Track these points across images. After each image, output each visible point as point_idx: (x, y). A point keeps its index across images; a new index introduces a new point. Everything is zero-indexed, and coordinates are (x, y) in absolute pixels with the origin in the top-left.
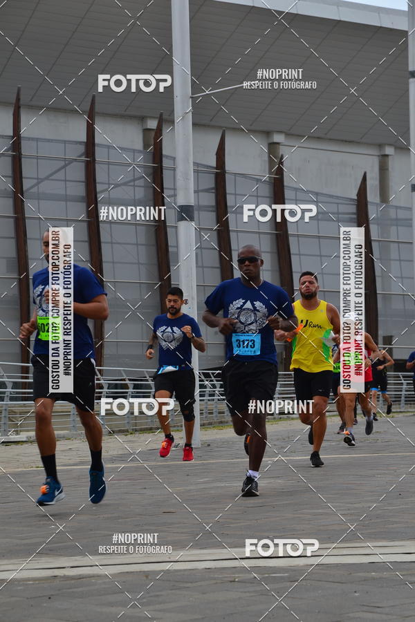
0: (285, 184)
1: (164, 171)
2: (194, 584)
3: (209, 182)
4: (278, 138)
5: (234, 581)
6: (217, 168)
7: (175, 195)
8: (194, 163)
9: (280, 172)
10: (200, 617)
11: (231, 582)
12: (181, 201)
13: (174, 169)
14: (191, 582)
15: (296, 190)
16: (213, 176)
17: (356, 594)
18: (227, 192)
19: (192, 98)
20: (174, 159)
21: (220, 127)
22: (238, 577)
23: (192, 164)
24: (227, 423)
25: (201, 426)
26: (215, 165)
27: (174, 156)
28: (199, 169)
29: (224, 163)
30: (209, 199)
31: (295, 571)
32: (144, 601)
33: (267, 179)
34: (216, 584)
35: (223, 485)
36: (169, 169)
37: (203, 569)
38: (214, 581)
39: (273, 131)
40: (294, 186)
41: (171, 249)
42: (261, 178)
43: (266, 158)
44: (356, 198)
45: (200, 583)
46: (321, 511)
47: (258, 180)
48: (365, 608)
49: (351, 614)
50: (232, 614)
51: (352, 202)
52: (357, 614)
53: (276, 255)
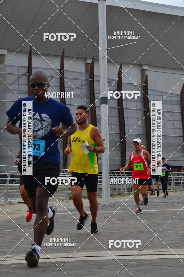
0: (148, 88)
1: (95, 82)
3: (115, 87)
4: (145, 67)
6: (118, 81)
7: (99, 93)
8: (108, 78)
9: (146, 82)
12: (102, 95)
13: (99, 81)
14: (106, 266)
15: (153, 90)
16: (116, 84)
17: (180, 272)
19: (107, 49)
20: (99, 77)
21: (119, 63)
23: (107, 79)
24: (122, 194)
25: (110, 195)
27: (99, 75)
28: (110, 81)
29: (121, 78)
31: (152, 261)
32: (85, 274)
33: (140, 86)
34: (117, 266)
35: (120, 222)
36: (97, 81)
37: (111, 260)
38: (116, 266)
39: (144, 64)
40: (153, 89)
41: (97, 117)
42: (138, 85)
43: (140, 76)
44: (180, 94)
45: (110, 266)
46: (164, 234)
47: (136, 86)
51: (178, 96)
53: (144, 120)
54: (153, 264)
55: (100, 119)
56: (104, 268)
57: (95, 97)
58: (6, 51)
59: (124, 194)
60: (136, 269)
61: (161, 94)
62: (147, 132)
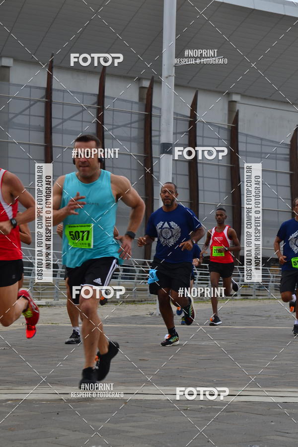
0: (239, 131)
1: (153, 118)
2: (159, 410)
3: (185, 127)
4: (235, 98)
5: (187, 410)
6: (190, 117)
7: (159, 136)
8: (174, 113)
9: (236, 121)
10: (161, 433)
11: (185, 410)
12: (163, 140)
13: (160, 117)
14: (156, 409)
15: (247, 135)
16: (187, 123)
17: (273, 423)
18: (197, 135)
19: (175, 66)
20: (160, 109)
21: (195, 88)
22: (190, 407)
23: (172, 113)
26: (189, 115)
27: (160, 107)
28: (177, 117)
30: (184, 140)
32: (123, 419)
33: (226, 127)
34: (174, 410)
35: (183, 343)
36: (156, 116)
37: (165, 400)
38: (173, 409)
39: (232, 93)
40: (246, 133)
41: (154, 174)
42: (222, 126)
43: (226, 112)
44: (290, 143)
45: (162, 410)
46: (252, 365)
47: (219, 127)
48: (278, 433)
49: (268, 437)
50: (184, 432)
51: (286, 147)
52: (272, 437)
53: (230, 183)
54: (233, 410)
56: (154, 412)
57: (153, 143)
58: (12, 60)
60: (203, 415)
61: (259, 142)
62: (233, 202)
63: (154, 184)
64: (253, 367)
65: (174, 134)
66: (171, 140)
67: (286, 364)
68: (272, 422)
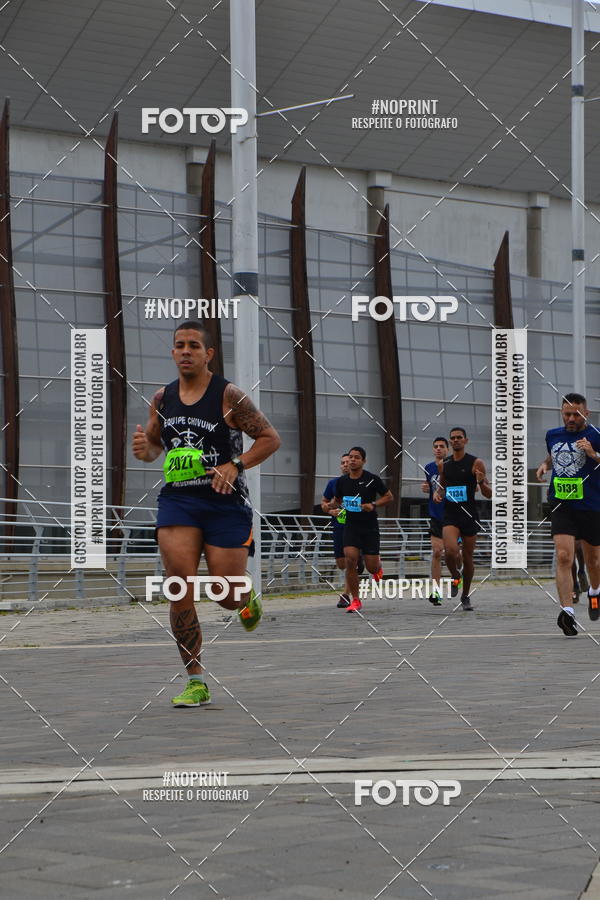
0: (391, 246)
1: (216, 224)
2: (246, 806)
3: (282, 242)
4: (381, 180)
5: (303, 802)
6: (292, 222)
7: (231, 261)
8: (259, 214)
9: (384, 227)
10: (253, 849)
11: (299, 802)
12: (240, 266)
13: (230, 223)
15: (407, 255)
16: (287, 233)
17: (476, 821)
18: (307, 256)
19: (257, 117)
20: (231, 207)
21: (299, 163)
22: (308, 796)
23: (256, 215)
24: (301, 589)
25: (262, 592)
26: (290, 218)
27: (230, 202)
28: (266, 223)
29: (303, 214)
30: (281, 267)
33: (365, 239)
34: (277, 805)
35: (292, 673)
36: (223, 222)
37: (259, 786)
38: (275, 802)
39: (375, 170)
40: (405, 250)
41: (224, 338)
42: (357, 237)
43: (365, 209)
44: (493, 269)
46: (431, 710)
47: (351, 241)
48: (487, 840)
49: (466, 848)
50: (298, 845)
51: (487, 276)
52: (475, 848)
53: (376, 350)
55: (232, 345)
56: (237, 809)
57: (218, 276)
59: (308, 587)
61: (433, 266)
62: (384, 391)
63: (224, 360)
64: (430, 714)
65: (260, 256)
66: (254, 266)
67: (500, 706)
68: (474, 818)
